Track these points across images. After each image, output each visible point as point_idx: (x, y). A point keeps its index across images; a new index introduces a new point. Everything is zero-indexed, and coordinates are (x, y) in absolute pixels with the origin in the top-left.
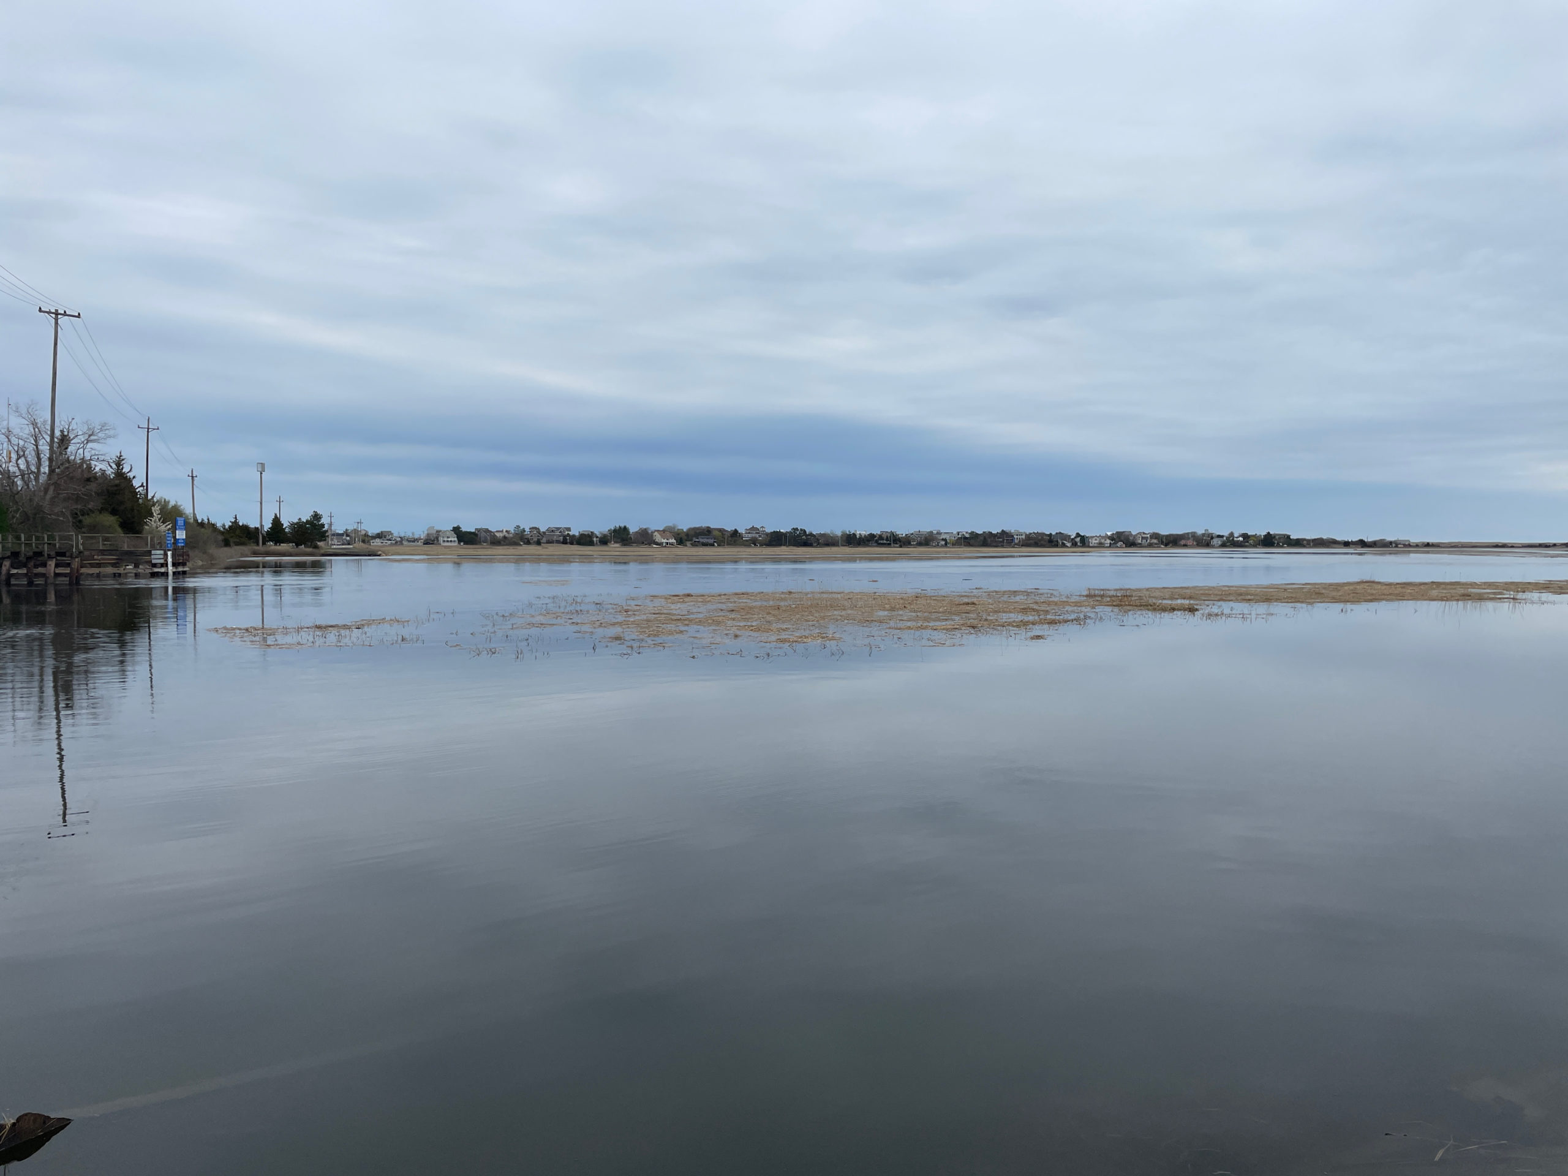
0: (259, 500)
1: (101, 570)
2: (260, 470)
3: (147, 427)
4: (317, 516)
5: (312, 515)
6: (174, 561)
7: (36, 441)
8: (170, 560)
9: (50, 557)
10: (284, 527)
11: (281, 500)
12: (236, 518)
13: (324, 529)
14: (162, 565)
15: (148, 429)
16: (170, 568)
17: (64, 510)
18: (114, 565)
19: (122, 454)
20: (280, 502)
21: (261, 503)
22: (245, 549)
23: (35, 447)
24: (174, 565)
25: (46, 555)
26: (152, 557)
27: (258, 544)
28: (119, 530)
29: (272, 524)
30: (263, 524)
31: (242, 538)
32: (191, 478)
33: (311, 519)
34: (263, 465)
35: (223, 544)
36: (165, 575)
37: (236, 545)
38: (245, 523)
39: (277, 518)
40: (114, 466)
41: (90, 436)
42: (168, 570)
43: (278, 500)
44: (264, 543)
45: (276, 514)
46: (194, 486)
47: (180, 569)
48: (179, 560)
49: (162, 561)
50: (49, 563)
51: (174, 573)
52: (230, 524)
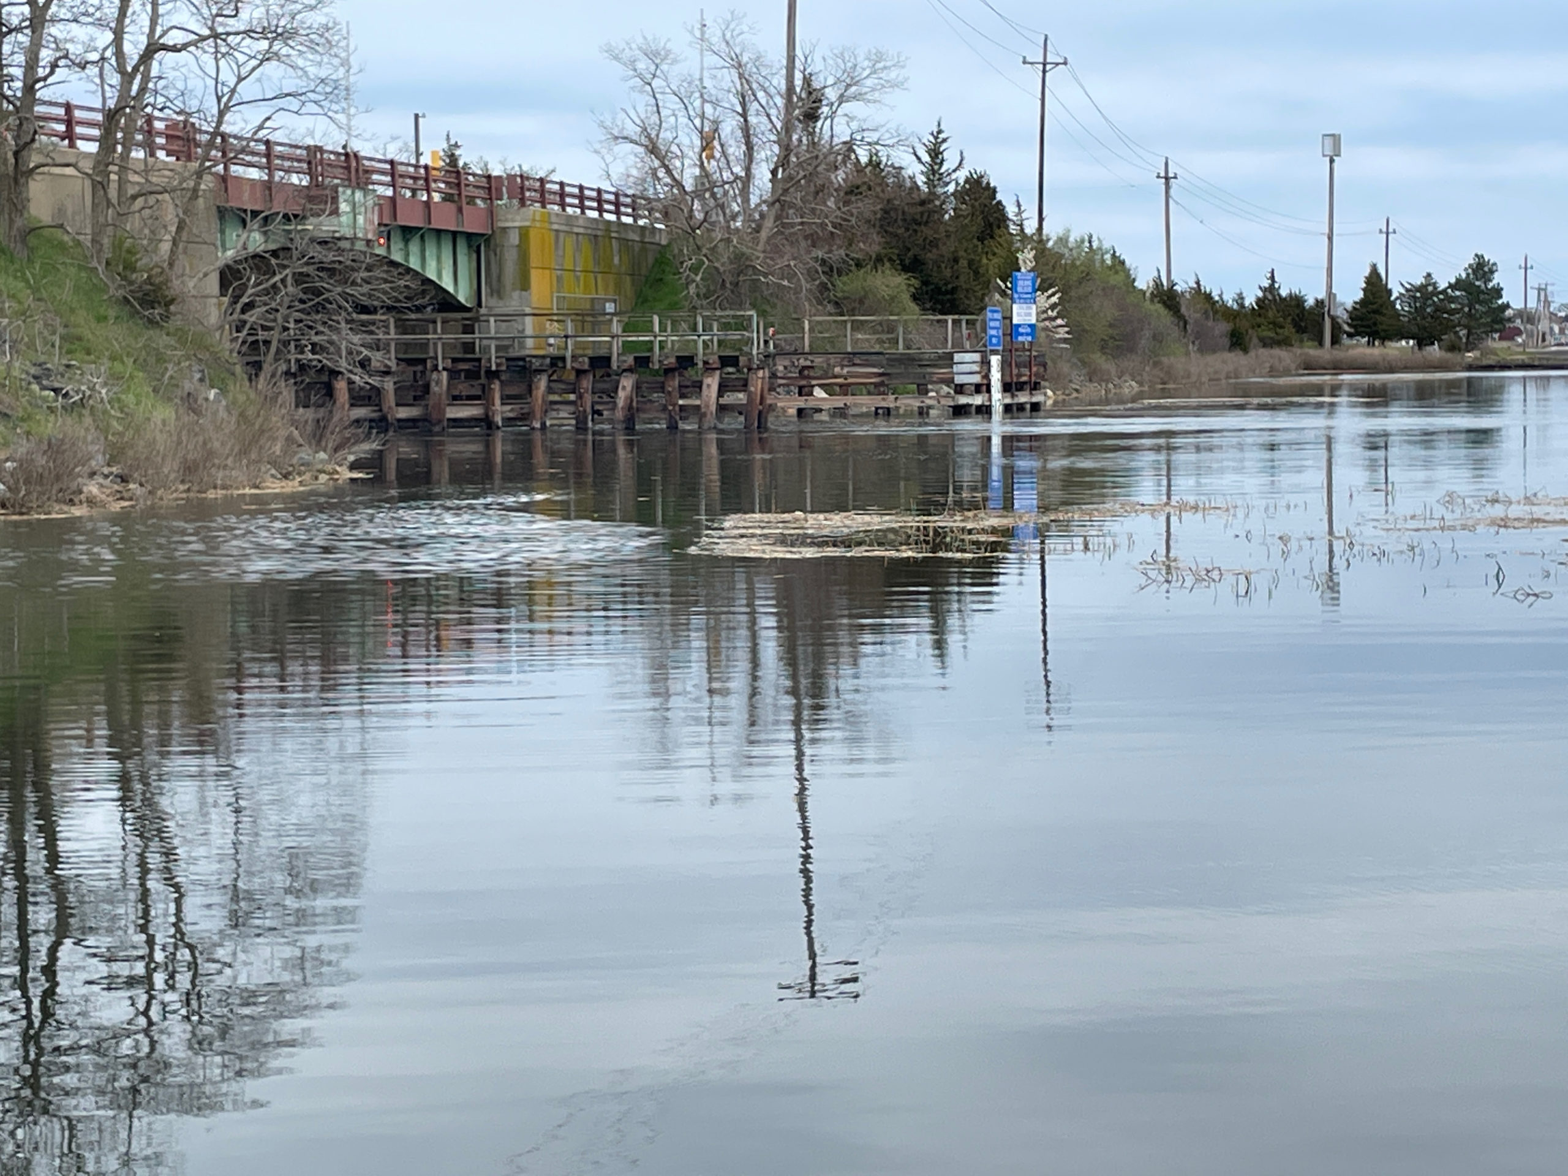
0: (1327, 231)
1: (849, 400)
2: (1328, 152)
3: (1041, 60)
4: (1482, 269)
5: (1470, 266)
6: (1008, 380)
7: (743, 105)
8: (996, 376)
9: (708, 369)
10: (1392, 298)
11: (1391, 230)
12: (1272, 278)
13: (1500, 302)
14: (978, 389)
15: (1044, 65)
16: (998, 397)
17: (792, 263)
18: (878, 389)
19: (942, 127)
20: (1387, 234)
21: (1330, 239)
22: (1283, 356)
23: (742, 120)
24: (1007, 388)
25: (700, 365)
26: (955, 368)
27: (1321, 344)
28: (913, 306)
29: (1364, 290)
30: (1334, 291)
31: (1282, 327)
32: (1163, 180)
33: (1468, 275)
34: (1336, 139)
35: (1226, 341)
36: (985, 411)
37: (1265, 346)
38: (1295, 290)
39: (1378, 276)
40: (926, 158)
41: (848, 86)
42: (990, 400)
43: (1384, 230)
44: (1335, 341)
45: (1374, 268)
46: (1171, 201)
47: (1023, 398)
48: (1019, 375)
49: (976, 379)
50: (708, 381)
51: (1008, 408)
52: (1260, 294)
